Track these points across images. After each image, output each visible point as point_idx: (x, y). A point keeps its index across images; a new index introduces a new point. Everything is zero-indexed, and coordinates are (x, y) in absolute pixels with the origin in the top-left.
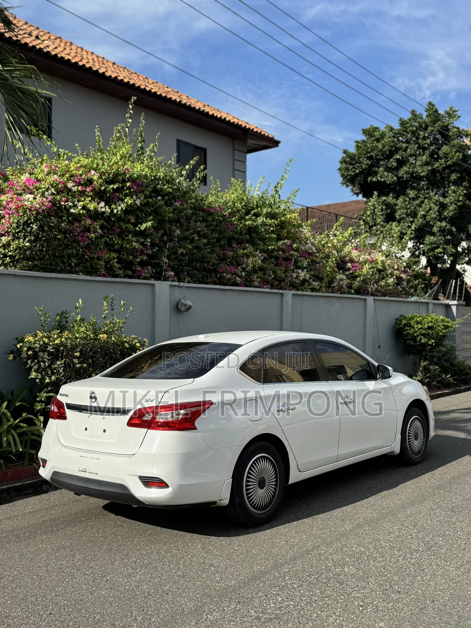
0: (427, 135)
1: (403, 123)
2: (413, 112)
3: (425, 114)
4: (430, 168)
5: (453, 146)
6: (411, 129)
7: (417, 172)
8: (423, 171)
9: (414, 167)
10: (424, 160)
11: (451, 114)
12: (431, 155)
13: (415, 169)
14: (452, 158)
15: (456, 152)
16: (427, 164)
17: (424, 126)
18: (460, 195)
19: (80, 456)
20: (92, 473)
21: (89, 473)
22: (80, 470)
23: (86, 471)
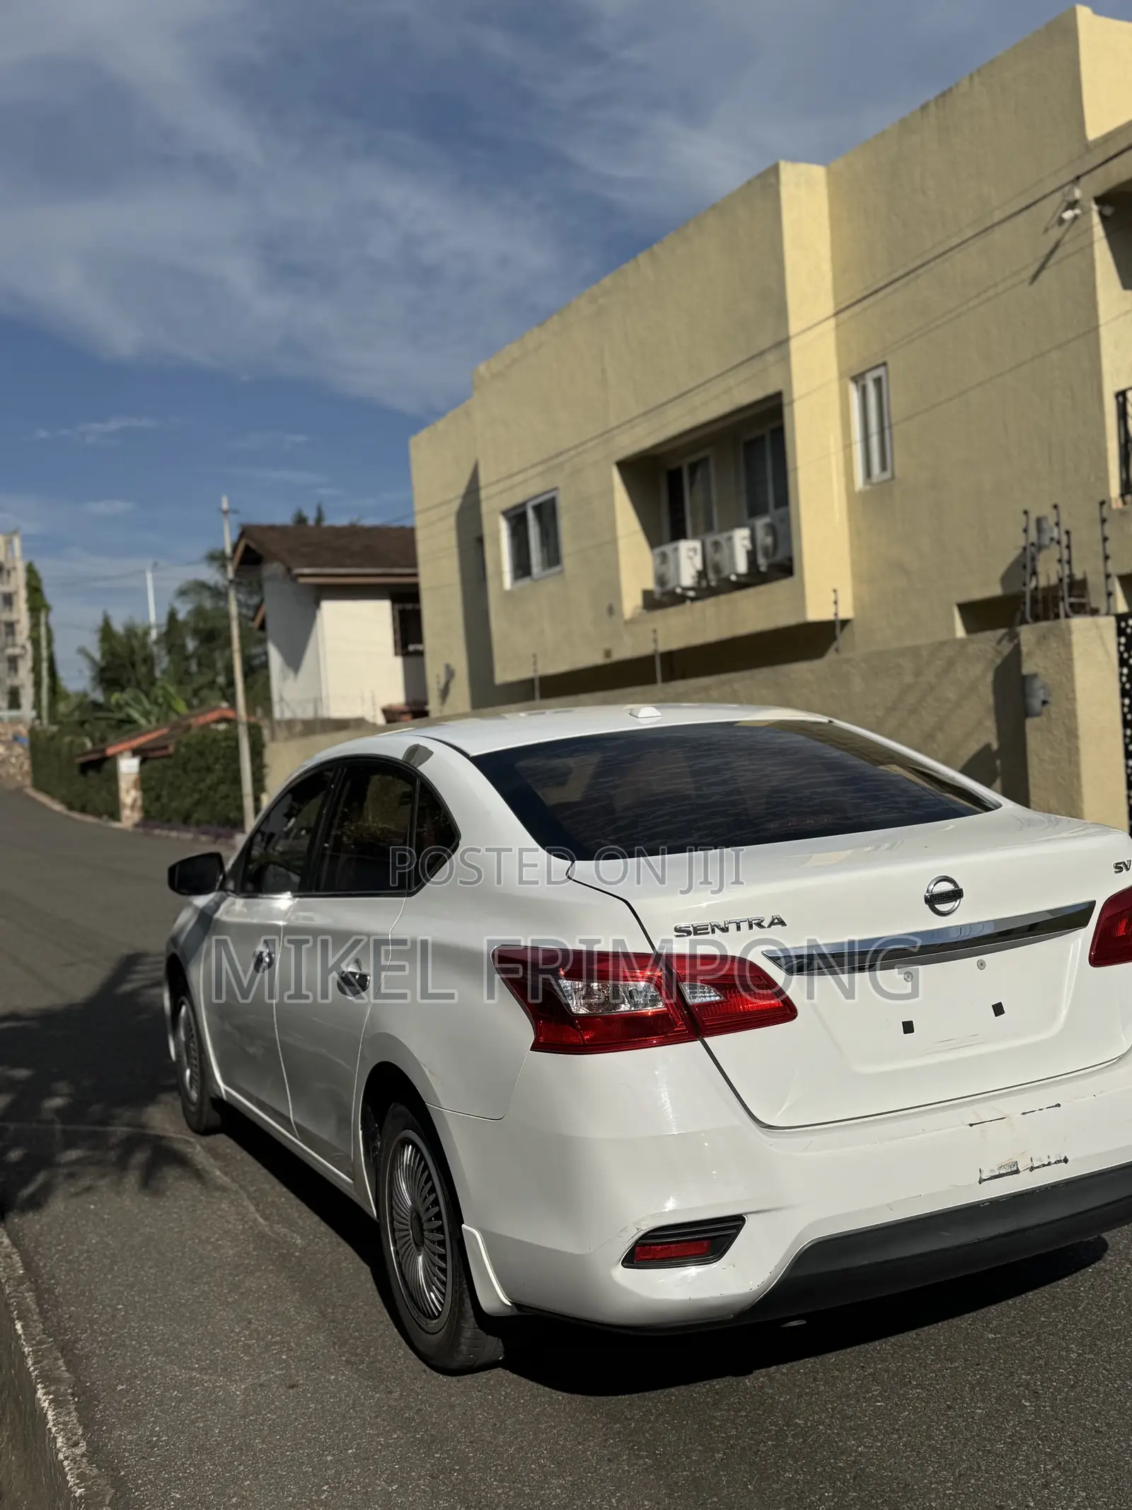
19: (971, 1125)
20: (1044, 1165)
21: (1032, 1169)
22: (984, 1177)
23: (1015, 1168)
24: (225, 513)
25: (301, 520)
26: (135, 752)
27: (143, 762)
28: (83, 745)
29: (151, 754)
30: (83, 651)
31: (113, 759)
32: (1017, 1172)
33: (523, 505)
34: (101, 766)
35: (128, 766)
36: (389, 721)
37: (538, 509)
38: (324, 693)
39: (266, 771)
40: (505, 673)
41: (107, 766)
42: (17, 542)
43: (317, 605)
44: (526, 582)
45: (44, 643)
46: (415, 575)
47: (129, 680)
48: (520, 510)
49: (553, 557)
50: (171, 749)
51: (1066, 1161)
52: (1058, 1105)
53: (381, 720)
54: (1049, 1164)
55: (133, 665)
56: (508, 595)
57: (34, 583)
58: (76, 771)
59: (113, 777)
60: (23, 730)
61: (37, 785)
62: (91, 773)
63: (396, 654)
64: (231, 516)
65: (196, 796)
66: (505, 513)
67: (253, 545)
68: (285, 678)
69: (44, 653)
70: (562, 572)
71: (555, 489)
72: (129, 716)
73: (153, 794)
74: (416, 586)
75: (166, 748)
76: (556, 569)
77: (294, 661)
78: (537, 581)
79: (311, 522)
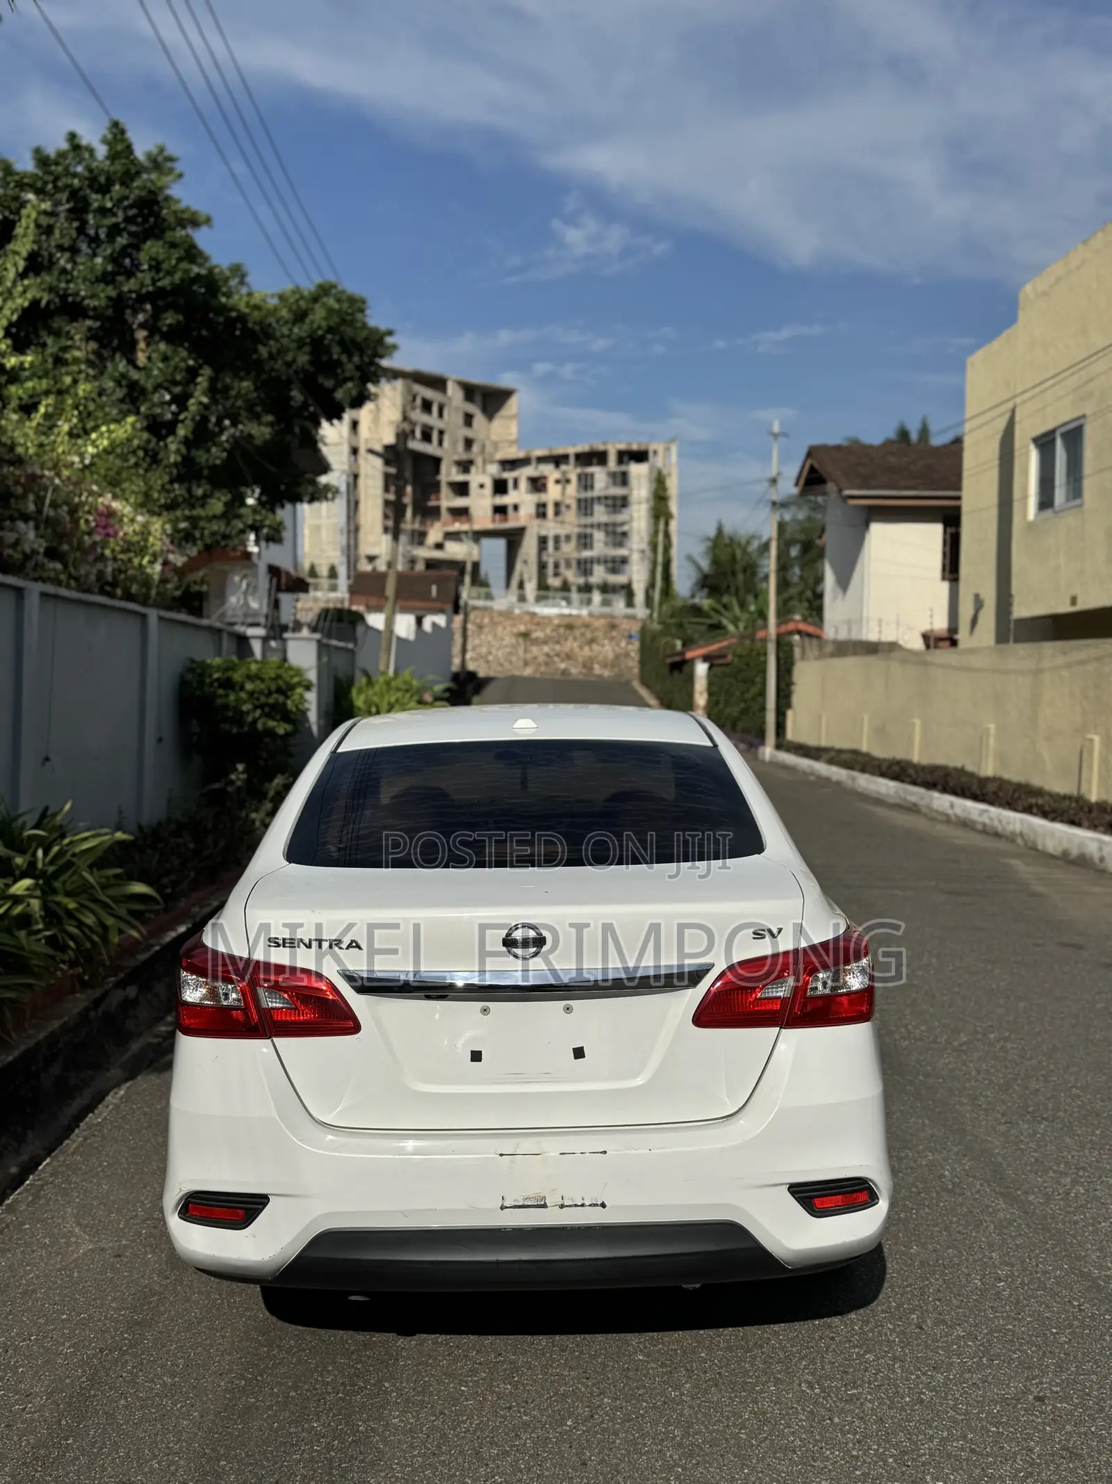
0: (109, 205)
1: (42, 160)
2: (72, 137)
3: (101, 151)
4: (110, 291)
5: (173, 245)
6: (69, 181)
7: (77, 294)
8: (93, 296)
9: (68, 282)
10: (99, 267)
11: (160, 162)
12: (114, 259)
13: (72, 286)
14: (170, 273)
15: (180, 260)
16: (106, 278)
17: (102, 179)
18: (176, 368)
19: (501, 1155)
20: (576, 1205)
21: (562, 1206)
22: (506, 1204)
23: (542, 1203)
24: (775, 436)
25: (904, 434)
26: (706, 658)
27: (710, 668)
28: (674, 646)
29: (716, 662)
30: (690, 558)
31: (691, 663)
32: (544, 1206)
33: (1053, 432)
34: (681, 667)
35: (701, 669)
36: (928, 646)
37: (1065, 436)
38: (865, 614)
39: (793, 688)
40: (1022, 609)
41: (686, 668)
42: (674, 449)
43: (867, 526)
44: (1048, 513)
45: (660, 549)
46: (959, 498)
47: (728, 587)
48: (1050, 438)
49: (1075, 489)
50: (730, 658)
51: (603, 1205)
52: (605, 1152)
53: (918, 644)
54: (583, 1205)
55: (734, 573)
56: (1031, 526)
57: (661, 493)
58: (666, 671)
59: (690, 679)
60: (635, 628)
61: (644, 682)
62: (676, 674)
63: (944, 578)
64: (782, 439)
65: (742, 705)
66: (1036, 440)
67: (816, 466)
68: (835, 598)
69: (660, 558)
70: (1081, 505)
71: (1084, 416)
72: (720, 622)
73: (714, 699)
74: (958, 510)
75: (724, 656)
76: (1077, 502)
77: (844, 582)
78: (1056, 512)
79: (914, 436)
